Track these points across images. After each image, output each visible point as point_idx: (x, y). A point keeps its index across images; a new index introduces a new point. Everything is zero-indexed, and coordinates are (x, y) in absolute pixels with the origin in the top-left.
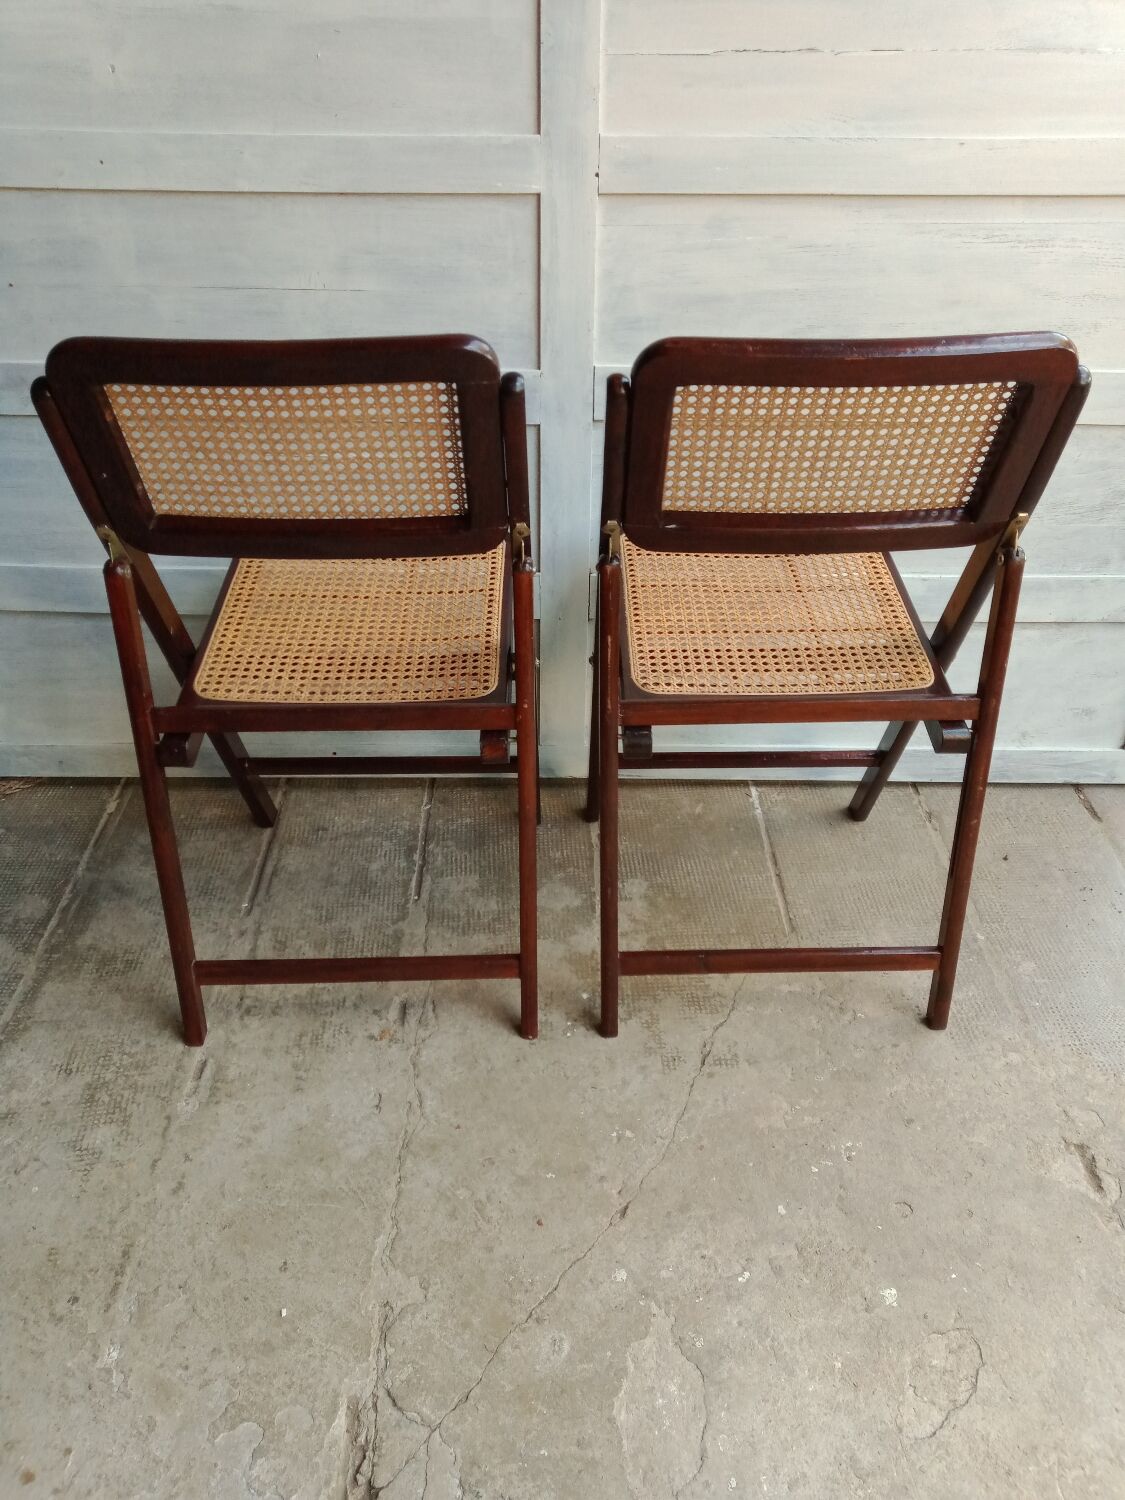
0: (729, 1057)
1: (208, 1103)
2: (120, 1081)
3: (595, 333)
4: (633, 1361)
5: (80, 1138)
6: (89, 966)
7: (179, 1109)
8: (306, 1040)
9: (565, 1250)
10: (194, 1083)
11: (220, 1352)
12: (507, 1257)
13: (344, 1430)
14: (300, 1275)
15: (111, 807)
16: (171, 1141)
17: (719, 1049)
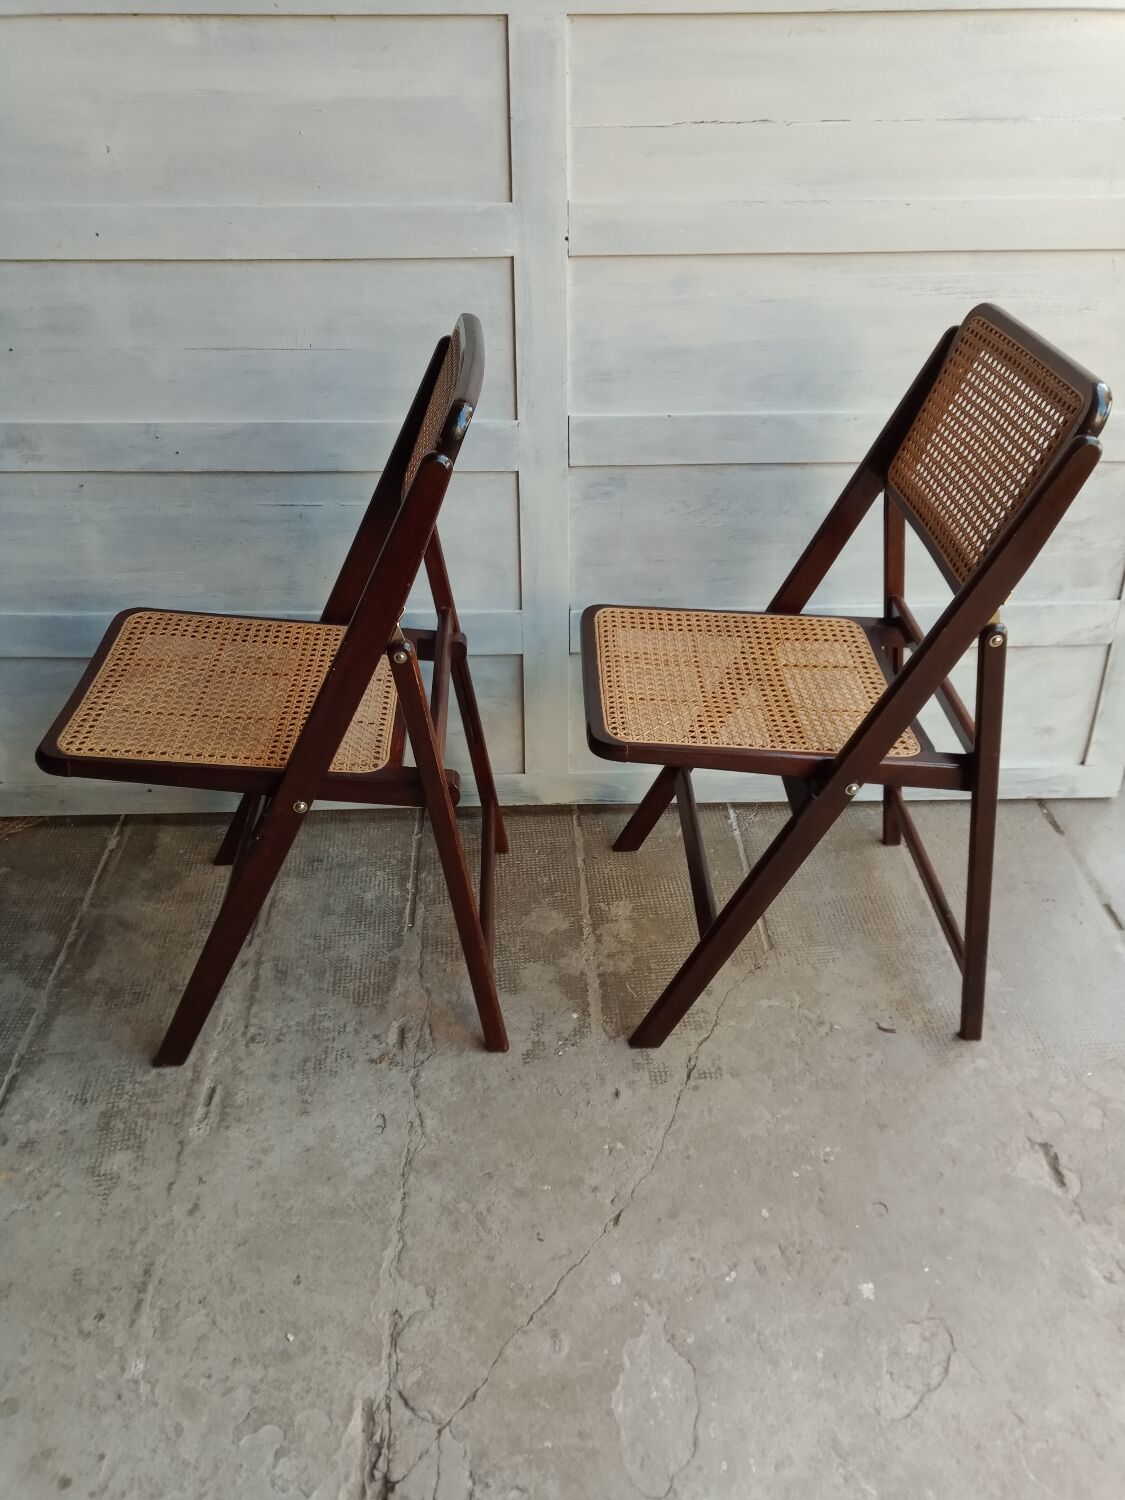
0: (713, 1070)
1: (218, 1127)
2: (134, 1109)
3: (569, 384)
4: (629, 1357)
5: (98, 1164)
6: (99, 999)
7: (191, 1134)
8: (310, 1065)
9: (562, 1257)
10: (204, 1110)
11: (240, 1361)
12: (507, 1265)
13: (360, 1429)
14: (312, 1287)
15: (112, 844)
16: (185, 1164)
17: (703, 1063)
